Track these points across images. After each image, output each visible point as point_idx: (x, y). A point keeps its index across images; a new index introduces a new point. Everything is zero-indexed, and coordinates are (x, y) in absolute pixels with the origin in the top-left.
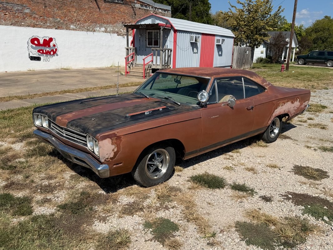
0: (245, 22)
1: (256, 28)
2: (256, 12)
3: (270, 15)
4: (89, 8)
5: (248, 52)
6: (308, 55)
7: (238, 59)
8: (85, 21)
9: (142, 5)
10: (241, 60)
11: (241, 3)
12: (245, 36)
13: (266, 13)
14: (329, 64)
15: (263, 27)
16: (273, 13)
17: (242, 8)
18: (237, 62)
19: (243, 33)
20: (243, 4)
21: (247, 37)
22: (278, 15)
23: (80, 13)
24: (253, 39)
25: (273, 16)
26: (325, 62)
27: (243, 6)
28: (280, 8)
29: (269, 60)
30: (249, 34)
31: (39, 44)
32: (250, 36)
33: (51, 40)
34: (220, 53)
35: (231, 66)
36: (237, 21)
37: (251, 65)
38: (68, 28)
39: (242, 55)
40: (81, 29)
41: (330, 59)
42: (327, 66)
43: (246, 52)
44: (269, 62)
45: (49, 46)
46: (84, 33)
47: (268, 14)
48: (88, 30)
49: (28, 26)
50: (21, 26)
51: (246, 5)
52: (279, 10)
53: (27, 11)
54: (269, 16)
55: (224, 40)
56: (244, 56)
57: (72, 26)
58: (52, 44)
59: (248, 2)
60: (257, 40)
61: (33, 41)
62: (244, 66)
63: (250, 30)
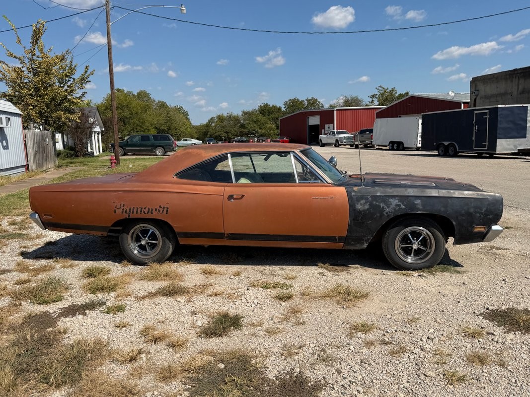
0: (30, 90)
1: (53, 99)
2: (48, 73)
3: (74, 79)
5: (47, 139)
6: (128, 142)
7: (36, 152)
10: (41, 154)
11: (15, 57)
12: (36, 113)
13: (67, 76)
14: (159, 152)
15: (65, 99)
16: (77, 75)
17: (20, 66)
18: (35, 158)
19: (32, 107)
20: (20, 59)
21: (41, 114)
22: (85, 79)
24: (52, 117)
25: (78, 81)
26: (152, 149)
27: (20, 62)
28: (87, 68)
29: (72, 152)
30: (43, 109)
32: (45, 112)
34: (5, 144)
35: (25, 166)
36: (14, 88)
37: (55, 162)
39: (41, 146)
41: (158, 144)
42: (157, 156)
43: (45, 141)
44: (72, 155)
47: (71, 78)
51: (27, 61)
52: (86, 72)
54: (72, 80)
55: (9, 119)
56: (43, 147)
59: (30, 56)
60: (59, 118)
62: (46, 164)
63: (43, 102)
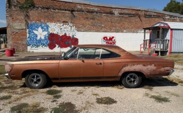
4: (135, 21)
8: (132, 28)
9: (170, 17)
23: (130, 24)
31: (107, 40)
33: (113, 37)
38: (122, 32)
40: (129, 32)
45: (112, 40)
46: (131, 34)
48: (134, 32)
49: (103, 32)
50: (99, 32)
53: (103, 25)
57: (125, 31)
58: (113, 39)
61: (104, 38)
